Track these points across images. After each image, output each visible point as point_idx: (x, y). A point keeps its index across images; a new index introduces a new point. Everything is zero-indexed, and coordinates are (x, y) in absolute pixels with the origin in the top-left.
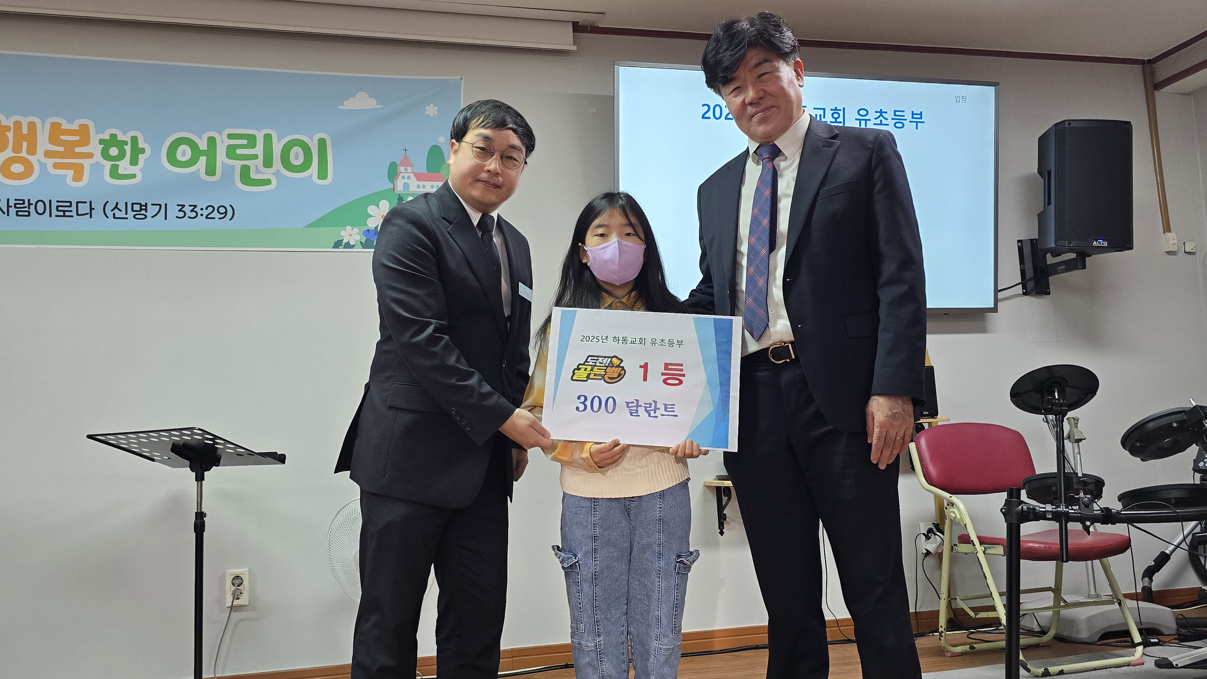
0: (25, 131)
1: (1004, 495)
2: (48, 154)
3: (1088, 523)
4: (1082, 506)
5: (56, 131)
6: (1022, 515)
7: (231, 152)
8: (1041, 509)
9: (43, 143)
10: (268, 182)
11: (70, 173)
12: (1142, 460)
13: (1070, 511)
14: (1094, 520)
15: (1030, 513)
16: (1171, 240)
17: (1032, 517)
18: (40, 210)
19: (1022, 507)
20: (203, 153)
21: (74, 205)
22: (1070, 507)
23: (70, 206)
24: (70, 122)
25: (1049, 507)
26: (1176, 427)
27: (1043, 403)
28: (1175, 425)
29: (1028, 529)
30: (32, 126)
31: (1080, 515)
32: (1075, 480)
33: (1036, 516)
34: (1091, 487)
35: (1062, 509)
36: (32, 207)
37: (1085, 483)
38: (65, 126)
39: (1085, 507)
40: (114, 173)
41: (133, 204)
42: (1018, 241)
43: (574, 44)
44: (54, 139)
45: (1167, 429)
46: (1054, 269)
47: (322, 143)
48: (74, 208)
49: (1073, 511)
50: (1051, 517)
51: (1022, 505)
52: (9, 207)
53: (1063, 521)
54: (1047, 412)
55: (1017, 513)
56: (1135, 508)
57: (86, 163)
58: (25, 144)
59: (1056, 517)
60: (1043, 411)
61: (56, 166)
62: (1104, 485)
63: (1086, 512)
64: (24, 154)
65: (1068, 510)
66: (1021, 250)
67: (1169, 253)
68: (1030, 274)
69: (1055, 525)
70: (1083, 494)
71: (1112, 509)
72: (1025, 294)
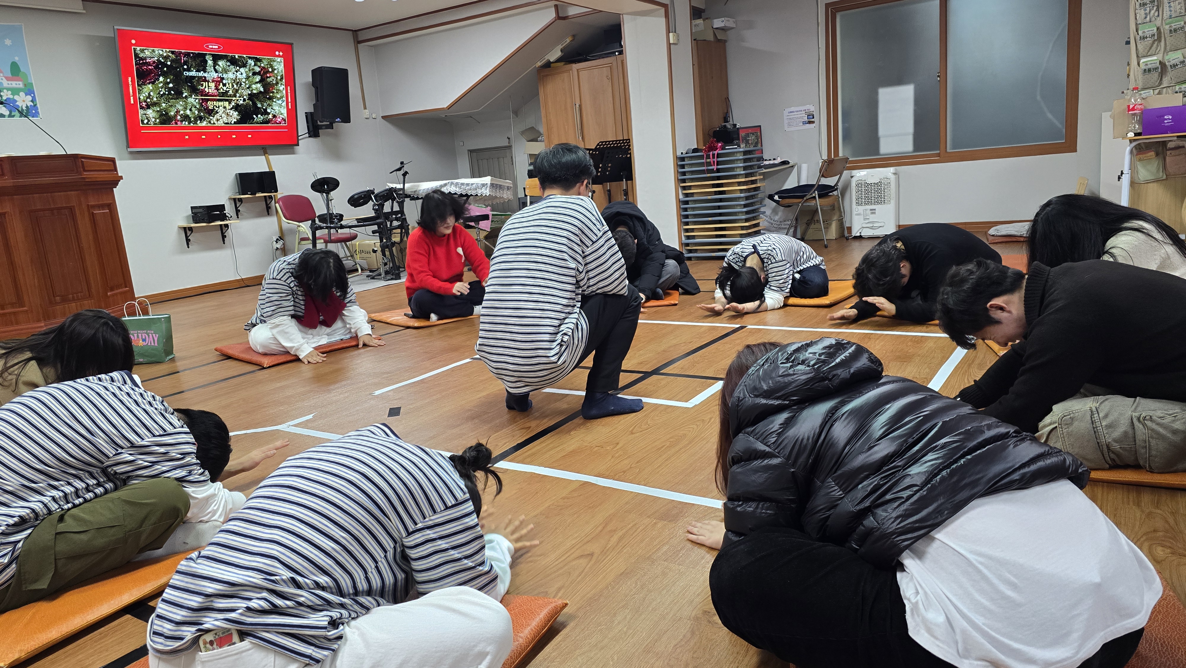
1: (310, 222)
3: (338, 229)
6: (316, 228)
8: (322, 226)
12: (354, 208)
14: (340, 228)
15: (318, 227)
16: (366, 113)
17: (319, 229)
19: (316, 225)
22: (332, 224)
25: (325, 225)
27: (321, 190)
28: (363, 196)
29: (318, 233)
31: (335, 227)
32: (333, 216)
33: (321, 228)
34: (338, 217)
35: (329, 225)
37: (336, 216)
42: (306, 113)
45: (361, 198)
46: (320, 127)
49: (333, 226)
50: (325, 228)
53: (330, 229)
55: (314, 228)
59: (327, 228)
60: (321, 193)
62: (343, 217)
63: (336, 225)
66: (306, 116)
67: (366, 118)
68: (311, 129)
69: (327, 231)
70: (336, 220)
72: (309, 137)
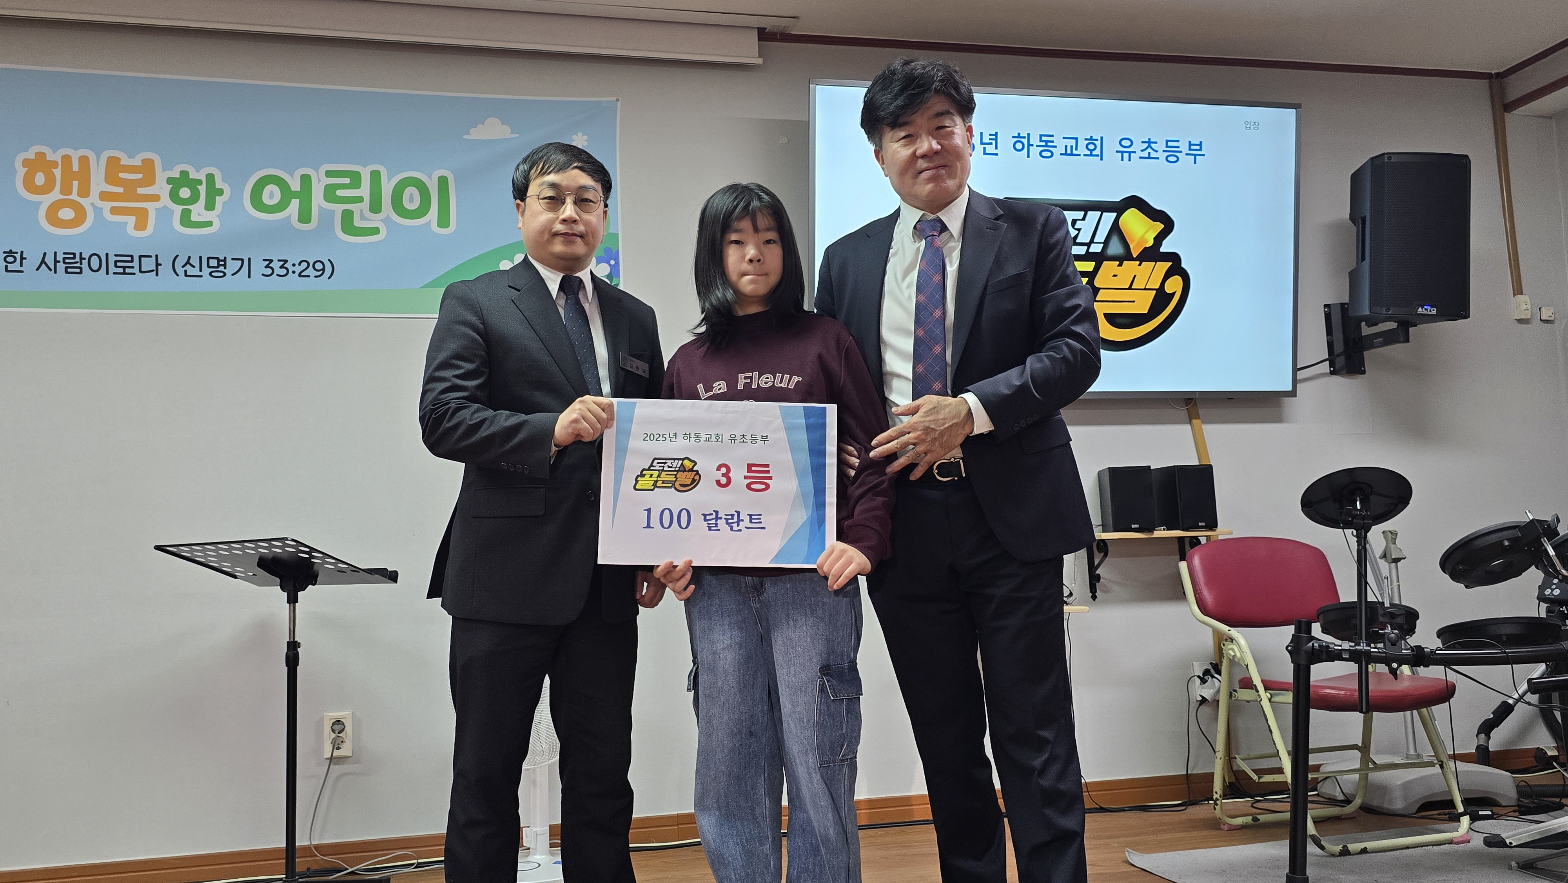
0: (76, 168)
1: (1291, 630)
2: (104, 196)
3: (1395, 665)
4: (1388, 644)
5: (113, 168)
6: (1313, 654)
7: (330, 193)
8: (1336, 648)
9: (98, 183)
10: (376, 231)
11: (131, 220)
12: (1467, 587)
13: (1372, 650)
14: (1402, 661)
15: (1322, 652)
16: (1523, 305)
17: (1324, 656)
18: (95, 266)
19: (1313, 644)
20: (295, 195)
21: (136, 259)
22: (1372, 645)
23: (132, 261)
24: (131, 156)
25: (1346, 645)
26: (1507, 546)
27: (1341, 513)
28: (1506, 543)
29: (1320, 672)
30: (84, 160)
31: (1385, 655)
32: (1380, 612)
33: (1329, 655)
34: (1400, 620)
35: (1363, 647)
36: (85, 262)
37: (1392, 616)
38: (125, 161)
39: (1392, 645)
40: (186, 220)
41: (209, 259)
42: (1326, 306)
43: (760, 57)
44: (111, 178)
45: (1497, 549)
46: (1369, 343)
47: (443, 182)
48: (136, 264)
49: (1377, 650)
50: (1348, 657)
51: (1313, 642)
52: (56, 262)
53: (1364, 663)
54: (1346, 525)
55: (1305, 651)
56: (1457, 646)
57: (151, 206)
58: (75, 184)
59: (1354, 656)
60: (1341, 525)
61: (114, 211)
62: (1418, 618)
63: (1392, 651)
64: (74, 196)
65: (1369, 648)
66: (1328, 317)
67: (1520, 321)
68: (1339, 347)
69: (1352, 668)
70: (1390, 629)
71: (1426, 648)
72: (1332, 373)
